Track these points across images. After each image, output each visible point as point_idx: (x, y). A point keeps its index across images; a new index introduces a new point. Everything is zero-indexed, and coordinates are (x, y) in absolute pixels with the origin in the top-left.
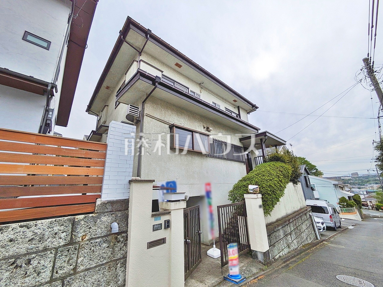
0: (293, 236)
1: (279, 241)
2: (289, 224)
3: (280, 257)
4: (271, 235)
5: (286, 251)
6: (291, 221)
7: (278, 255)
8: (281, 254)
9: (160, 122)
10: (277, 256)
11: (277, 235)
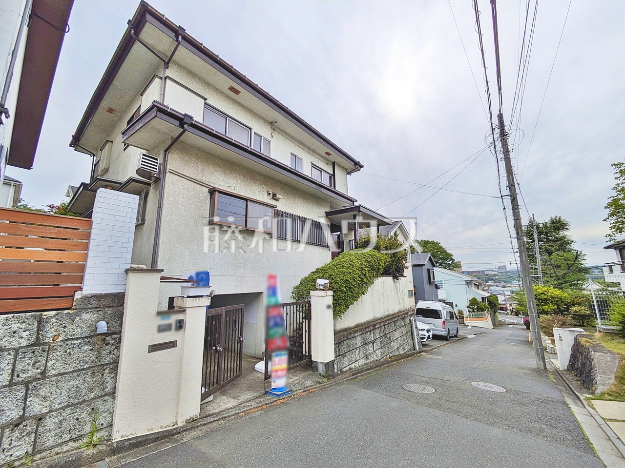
0: (377, 345)
1: (353, 351)
2: (373, 330)
3: (350, 369)
4: (342, 343)
5: (362, 362)
6: (377, 327)
7: (349, 367)
8: (353, 366)
9: (193, 183)
10: (347, 368)
11: (351, 343)
